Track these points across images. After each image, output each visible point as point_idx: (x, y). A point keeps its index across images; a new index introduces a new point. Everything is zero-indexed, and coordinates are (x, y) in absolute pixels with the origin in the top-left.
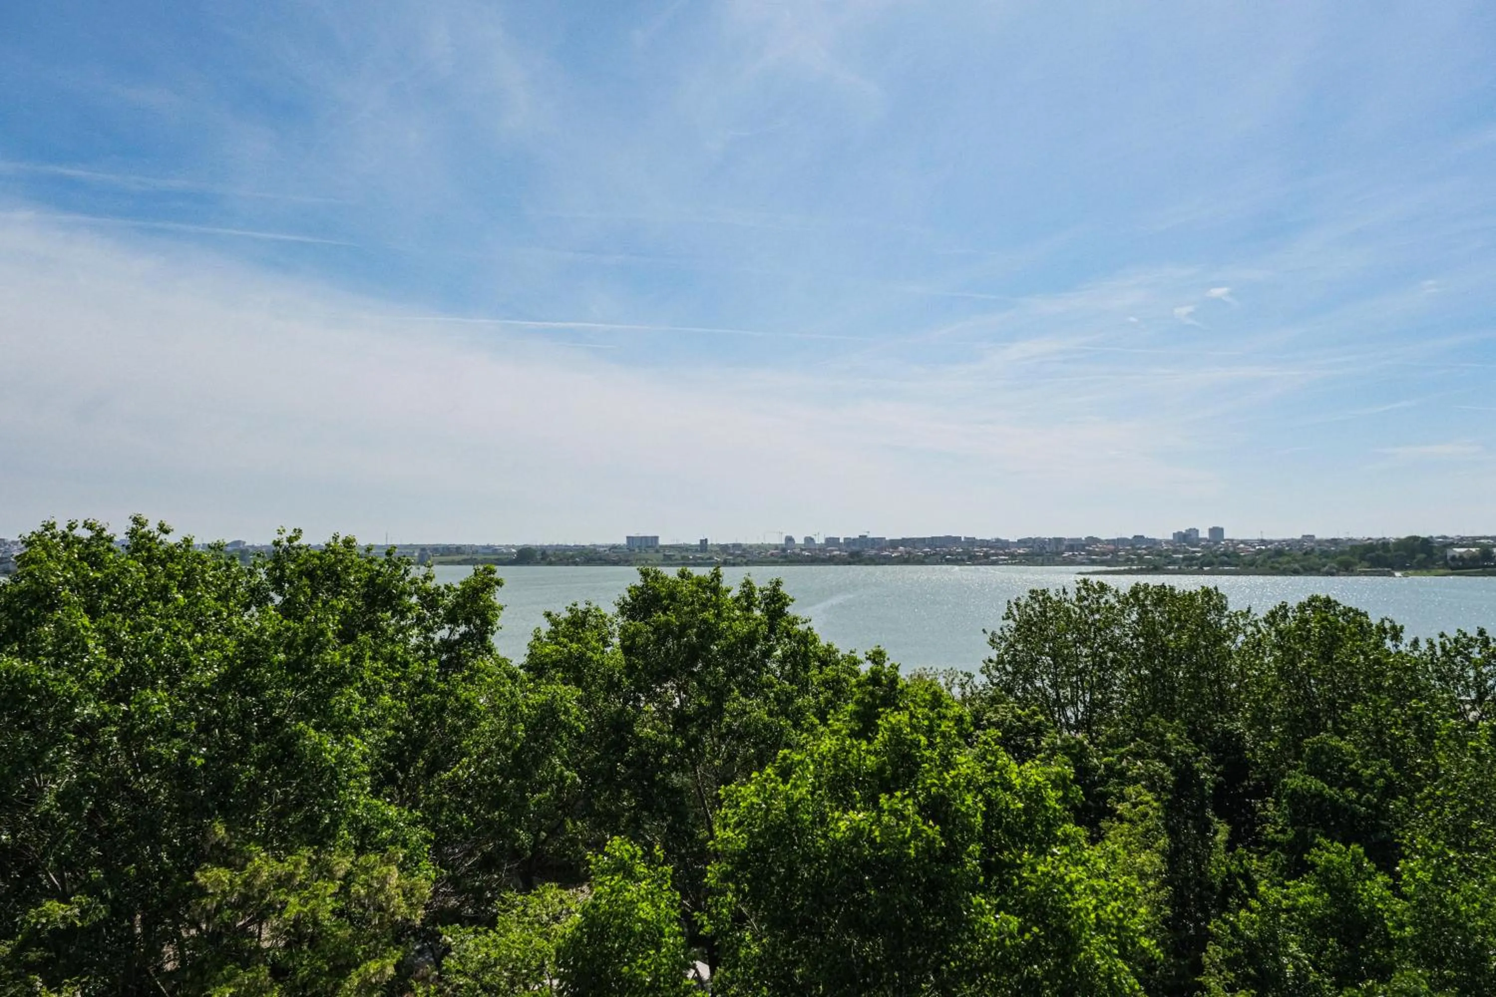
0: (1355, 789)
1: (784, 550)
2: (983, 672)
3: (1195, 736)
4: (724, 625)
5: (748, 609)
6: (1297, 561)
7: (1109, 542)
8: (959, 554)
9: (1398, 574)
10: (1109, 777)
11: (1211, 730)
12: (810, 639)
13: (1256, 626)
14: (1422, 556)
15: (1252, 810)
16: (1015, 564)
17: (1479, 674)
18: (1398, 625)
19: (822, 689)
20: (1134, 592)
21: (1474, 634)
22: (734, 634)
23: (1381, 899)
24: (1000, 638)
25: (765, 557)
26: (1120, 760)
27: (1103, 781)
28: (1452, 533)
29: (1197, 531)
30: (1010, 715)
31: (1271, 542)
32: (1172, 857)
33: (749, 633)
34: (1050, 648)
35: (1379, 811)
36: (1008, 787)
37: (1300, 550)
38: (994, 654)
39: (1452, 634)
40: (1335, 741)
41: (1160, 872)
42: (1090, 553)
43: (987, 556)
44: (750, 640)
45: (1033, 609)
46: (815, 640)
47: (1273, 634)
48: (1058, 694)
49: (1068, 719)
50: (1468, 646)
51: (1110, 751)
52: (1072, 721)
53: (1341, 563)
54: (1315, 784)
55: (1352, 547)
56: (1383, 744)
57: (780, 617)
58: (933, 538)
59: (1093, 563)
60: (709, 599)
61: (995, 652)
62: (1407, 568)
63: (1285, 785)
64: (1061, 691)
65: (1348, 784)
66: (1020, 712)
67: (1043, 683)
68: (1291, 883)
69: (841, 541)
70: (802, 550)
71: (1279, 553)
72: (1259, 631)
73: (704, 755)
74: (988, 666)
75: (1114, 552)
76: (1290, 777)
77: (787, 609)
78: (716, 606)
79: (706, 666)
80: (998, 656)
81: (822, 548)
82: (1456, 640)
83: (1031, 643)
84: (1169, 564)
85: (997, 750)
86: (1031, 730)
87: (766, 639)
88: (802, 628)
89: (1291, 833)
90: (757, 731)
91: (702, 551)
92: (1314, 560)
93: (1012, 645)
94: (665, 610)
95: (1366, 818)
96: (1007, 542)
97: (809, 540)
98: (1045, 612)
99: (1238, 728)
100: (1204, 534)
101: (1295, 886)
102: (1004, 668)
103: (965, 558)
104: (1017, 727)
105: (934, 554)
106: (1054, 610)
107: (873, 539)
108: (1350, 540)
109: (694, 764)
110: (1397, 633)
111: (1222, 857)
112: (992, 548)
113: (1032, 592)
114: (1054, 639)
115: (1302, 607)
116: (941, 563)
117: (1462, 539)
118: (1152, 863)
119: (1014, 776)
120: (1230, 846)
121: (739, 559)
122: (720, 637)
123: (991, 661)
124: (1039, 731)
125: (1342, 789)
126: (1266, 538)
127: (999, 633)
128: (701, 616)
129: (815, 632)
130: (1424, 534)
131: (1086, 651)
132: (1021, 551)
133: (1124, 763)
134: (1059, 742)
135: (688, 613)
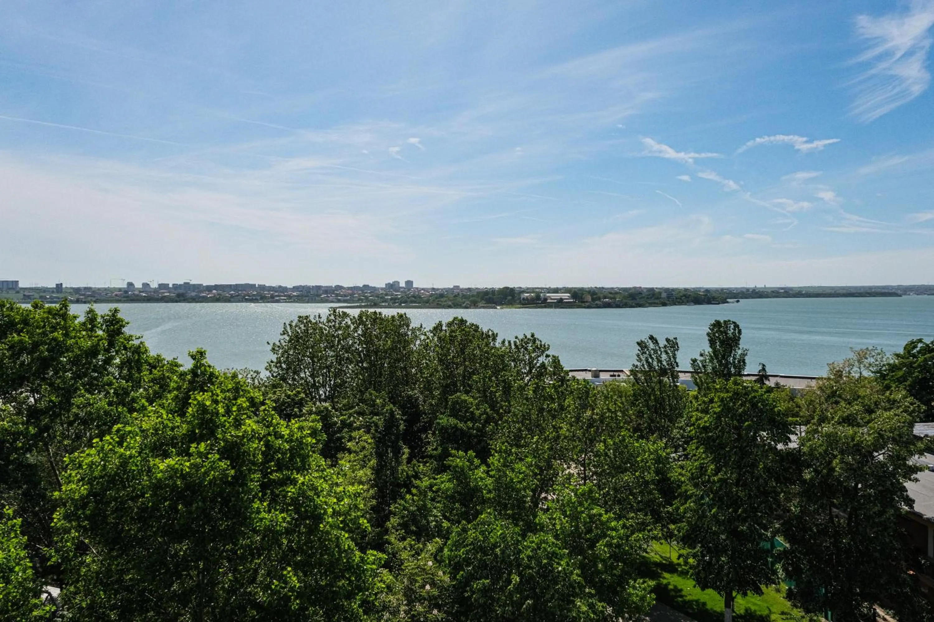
0: (472, 422)
1: (126, 292)
2: (267, 369)
3: (393, 400)
4: (70, 342)
5: (92, 330)
6: (451, 300)
7: (349, 288)
8: (254, 295)
9: (498, 307)
10: (343, 428)
11: (400, 396)
12: (143, 350)
13: (425, 335)
14: (510, 298)
15: (421, 439)
16: (291, 302)
17: (531, 357)
18: (495, 333)
19: (151, 384)
20: (360, 317)
21: (529, 336)
22: (79, 348)
23: (482, 479)
24: (279, 347)
25: (111, 297)
26: (349, 417)
27: (340, 430)
28: (524, 286)
29: (399, 283)
30: (283, 395)
31: (438, 289)
32: (378, 471)
33: (92, 347)
34: (310, 353)
35: (482, 432)
36: (279, 436)
37: (452, 294)
38: (274, 358)
39: (521, 337)
40: (464, 397)
41: (370, 480)
42: (337, 295)
43: (272, 297)
44: (93, 352)
45: (300, 328)
46: (146, 350)
47: (436, 339)
48: (314, 381)
49: (320, 396)
50: (527, 343)
51: (344, 412)
52: (323, 397)
53: (471, 302)
54: (453, 421)
55: (477, 292)
56: (486, 396)
57: (118, 335)
58: (236, 285)
59: (339, 301)
60: (58, 324)
61: (276, 356)
62: (503, 304)
63: (438, 424)
64: (317, 379)
65: (468, 420)
66: (289, 393)
67: (305, 374)
68: (439, 476)
69: (171, 286)
70: (140, 292)
71: (442, 296)
72: (428, 338)
73: (55, 437)
74: (270, 366)
75: (352, 295)
76: (440, 419)
77: (124, 330)
78: (65, 328)
79: (56, 373)
80: (277, 358)
81: (156, 291)
82: (522, 340)
83: (298, 350)
84: (383, 302)
85: (274, 415)
86: (296, 403)
87: (107, 351)
88: (136, 342)
89: (440, 449)
90: (99, 417)
91: (58, 292)
92: (459, 299)
93: (286, 352)
94: (19, 332)
95: (476, 436)
96: (286, 288)
97: (146, 285)
98: (308, 330)
99: (415, 394)
100: (402, 284)
101: (441, 477)
102: (281, 366)
103: (259, 298)
104: (287, 402)
105: (238, 296)
106: (313, 329)
107: (194, 285)
108: (477, 288)
109: (46, 445)
110: (495, 337)
111: (405, 467)
112: (276, 292)
113: (300, 317)
114: (312, 347)
115: (449, 325)
116: (242, 302)
117: (528, 289)
118: (366, 475)
119: (283, 429)
120: (409, 461)
121: (89, 299)
122: (67, 350)
123: (272, 362)
124: (301, 404)
125: (466, 422)
126: (435, 287)
127: (278, 344)
128: (51, 336)
129: (147, 345)
130: (511, 286)
131: (332, 353)
132: (295, 294)
133: (352, 419)
134: (314, 409)
135: (40, 334)
